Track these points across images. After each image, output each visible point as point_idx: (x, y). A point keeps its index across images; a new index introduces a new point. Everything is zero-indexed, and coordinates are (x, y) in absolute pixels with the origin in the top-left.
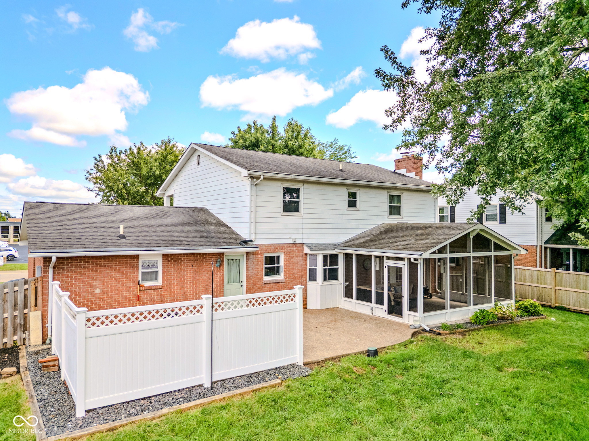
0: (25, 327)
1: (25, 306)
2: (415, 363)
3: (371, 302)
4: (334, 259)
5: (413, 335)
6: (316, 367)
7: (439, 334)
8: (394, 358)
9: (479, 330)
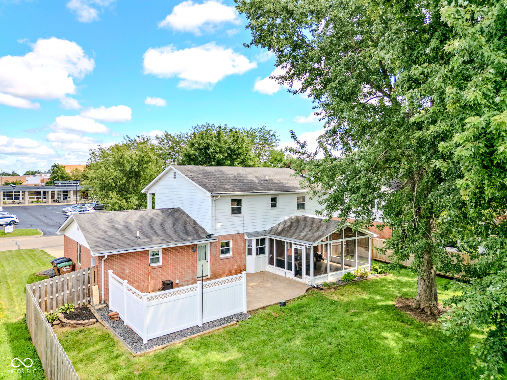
0: (89, 294)
1: (89, 283)
2: (304, 309)
3: (285, 268)
4: (263, 241)
5: (308, 290)
6: (253, 313)
7: (322, 289)
8: (294, 307)
9: (345, 285)
